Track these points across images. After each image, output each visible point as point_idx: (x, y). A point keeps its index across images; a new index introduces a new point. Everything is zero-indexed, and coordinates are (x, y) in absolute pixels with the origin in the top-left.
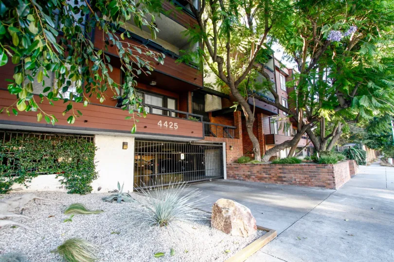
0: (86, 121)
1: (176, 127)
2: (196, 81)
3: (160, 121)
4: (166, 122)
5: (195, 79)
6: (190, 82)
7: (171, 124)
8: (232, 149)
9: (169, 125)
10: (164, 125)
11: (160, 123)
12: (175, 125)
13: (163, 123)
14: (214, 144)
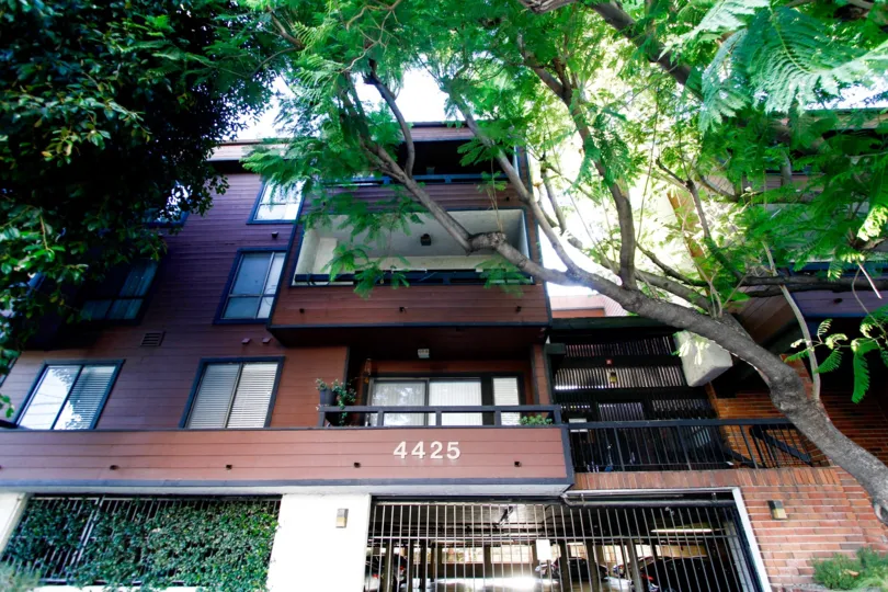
0: (229, 467)
1: (453, 453)
2: (520, 313)
3: (403, 444)
4: (421, 444)
5: (518, 309)
6: (502, 320)
7: (436, 446)
8: (780, 513)
9: (428, 451)
10: (414, 453)
11: (401, 451)
12: (449, 449)
13: (409, 449)
14: (687, 496)
